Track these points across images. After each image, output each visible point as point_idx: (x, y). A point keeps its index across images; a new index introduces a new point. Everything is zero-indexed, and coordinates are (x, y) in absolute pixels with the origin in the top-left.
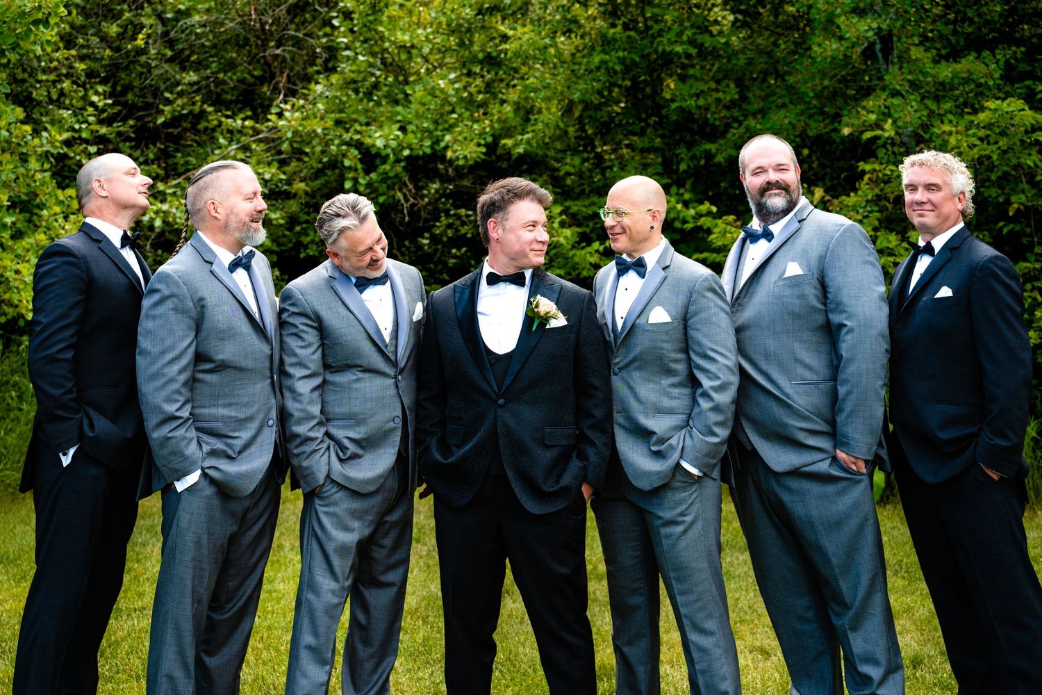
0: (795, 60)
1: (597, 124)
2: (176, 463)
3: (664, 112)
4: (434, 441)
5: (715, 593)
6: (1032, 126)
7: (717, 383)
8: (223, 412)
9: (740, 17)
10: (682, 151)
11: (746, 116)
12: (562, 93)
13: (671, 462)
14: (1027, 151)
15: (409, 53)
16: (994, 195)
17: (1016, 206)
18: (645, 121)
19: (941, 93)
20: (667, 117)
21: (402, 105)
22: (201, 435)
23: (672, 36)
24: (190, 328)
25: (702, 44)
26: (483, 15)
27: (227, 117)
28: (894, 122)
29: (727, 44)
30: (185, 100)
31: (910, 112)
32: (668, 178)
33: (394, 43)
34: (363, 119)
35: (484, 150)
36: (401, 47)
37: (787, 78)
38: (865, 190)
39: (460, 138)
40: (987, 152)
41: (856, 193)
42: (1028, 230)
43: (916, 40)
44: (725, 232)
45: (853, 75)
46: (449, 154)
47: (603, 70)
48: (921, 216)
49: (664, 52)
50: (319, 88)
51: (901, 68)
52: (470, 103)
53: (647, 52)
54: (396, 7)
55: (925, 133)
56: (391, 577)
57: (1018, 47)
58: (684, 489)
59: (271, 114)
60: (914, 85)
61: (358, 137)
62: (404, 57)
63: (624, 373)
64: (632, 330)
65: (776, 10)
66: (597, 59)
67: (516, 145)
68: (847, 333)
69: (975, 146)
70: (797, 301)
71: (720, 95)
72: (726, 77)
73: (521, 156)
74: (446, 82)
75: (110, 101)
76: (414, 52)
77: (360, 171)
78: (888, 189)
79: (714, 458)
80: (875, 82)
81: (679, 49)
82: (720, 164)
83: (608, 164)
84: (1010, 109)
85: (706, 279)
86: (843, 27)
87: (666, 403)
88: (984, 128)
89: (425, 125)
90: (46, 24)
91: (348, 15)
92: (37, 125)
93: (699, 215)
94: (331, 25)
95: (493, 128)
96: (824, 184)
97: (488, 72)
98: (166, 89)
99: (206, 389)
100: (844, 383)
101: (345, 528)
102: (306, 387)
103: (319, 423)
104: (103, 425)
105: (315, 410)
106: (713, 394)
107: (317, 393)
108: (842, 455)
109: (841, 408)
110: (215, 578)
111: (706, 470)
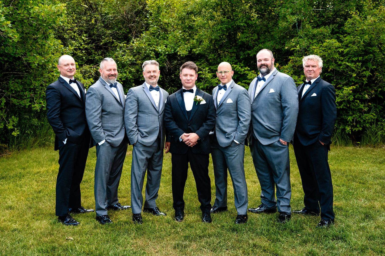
0: (274, 28)
1: (219, 45)
2: (98, 138)
3: (237, 42)
5: (242, 173)
6: (338, 47)
7: (245, 119)
8: (110, 125)
9: (259, 15)
10: (241, 53)
11: (259, 43)
12: (209, 37)
13: (231, 140)
14: (335, 54)
15: (168, 25)
17: (330, 69)
18: (232, 44)
19: (313, 37)
21: (166, 40)
22: (104, 131)
23: (240, 20)
24: (100, 103)
25: (249, 23)
26: (188, 14)
27: (119, 43)
28: (300, 45)
29: (255, 23)
30: (108, 38)
31: (304, 43)
32: (237, 60)
34: (155, 44)
35: (188, 52)
36: (165, 23)
37: (271, 33)
38: (290, 64)
39: (181, 49)
40: (325, 54)
41: (287, 65)
42: (333, 75)
43: (308, 22)
44: (252, 75)
45: (289, 32)
46: (179, 53)
47: (221, 30)
48: (310, 74)
49: (238, 25)
50: (143, 35)
51: (303, 30)
52: (184, 39)
53: (233, 25)
54: (164, 12)
55: (308, 48)
56: (157, 168)
57: (336, 25)
58: (235, 147)
59: (131, 42)
60: (306, 35)
61: (154, 48)
62: (166, 26)
63: (219, 117)
64: (222, 105)
65: (269, 14)
66: (219, 27)
67: (197, 51)
68: (287, 109)
69: (321, 52)
70: (272, 100)
71: (253, 38)
72: (254, 33)
73: (199, 54)
74: (178, 33)
75: (87, 39)
77: (155, 58)
78: (296, 64)
79: (243, 139)
80: (295, 34)
81: (242, 24)
82: (251, 56)
83: (221, 56)
84: (332, 42)
85: (243, 91)
86: (288, 18)
87: (231, 124)
88: (324, 47)
89: (172, 45)
90: (61, 16)
91: (151, 14)
92: (65, 45)
93: (245, 70)
94: (147, 17)
95: (190, 46)
96: (279, 62)
97: (190, 31)
98: (103, 35)
99: (105, 119)
100: (285, 123)
101: (143, 155)
102: (132, 117)
103: (135, 127)
104: (72, 132)
105: (134, 123)
106: (244, 122)
107: (136, 119)
108: (281, 140)
109: (283, 129)
110: (111, 167)
111: (241, 142)
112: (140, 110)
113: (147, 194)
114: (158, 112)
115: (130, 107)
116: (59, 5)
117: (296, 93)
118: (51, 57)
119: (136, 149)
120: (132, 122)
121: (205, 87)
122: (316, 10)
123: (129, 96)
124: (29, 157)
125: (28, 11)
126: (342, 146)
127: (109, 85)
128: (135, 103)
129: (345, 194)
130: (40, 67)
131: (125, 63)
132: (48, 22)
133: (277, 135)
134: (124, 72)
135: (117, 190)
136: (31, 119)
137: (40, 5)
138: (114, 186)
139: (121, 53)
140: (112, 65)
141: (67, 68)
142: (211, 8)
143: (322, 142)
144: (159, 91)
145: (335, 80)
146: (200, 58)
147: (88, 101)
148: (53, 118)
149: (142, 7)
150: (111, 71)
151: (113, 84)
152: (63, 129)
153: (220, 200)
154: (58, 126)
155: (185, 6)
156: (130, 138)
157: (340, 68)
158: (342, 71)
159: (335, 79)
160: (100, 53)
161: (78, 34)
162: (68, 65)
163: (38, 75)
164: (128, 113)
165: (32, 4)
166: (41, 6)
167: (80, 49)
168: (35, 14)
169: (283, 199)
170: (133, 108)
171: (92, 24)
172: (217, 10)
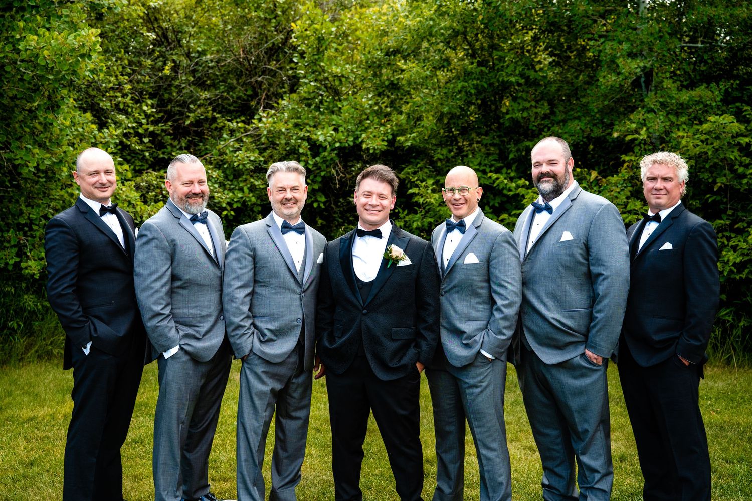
0: (588, 88)
1: (460, 128)
2: (163, 341)
3: (502, 121)
4: (326, 334)
5: (498, 427)
6: (737, 133)
7: (507, 302)
8: (192, 311)
9: (555, 59)
10: (512, 147)
11: (553, 124)
12: (436, 107)
13: (474, 351)
14: (731, 150)
15: (341, 80)
16: (706, 177)
17: (719, 185)
18: (490, 126)
19: (680, 111)
20: (503, 124)
21: (336, 115)
22: (178, 325)
23: (509, 70)
24: (167, 259)
25: (529, 77)
26: (389, 56)
27: (229, 121)
28: (647, 129)
29: (545, 77)
30: (202, 110)
31: (658, 123)
32: (502, 162)
33: (331, 73)
34: (312, 123)
35: (386, 143)
36: (335, 76)
37: (581, 99)
38: (624, 173)
39: (371, 136)
40: (705, 150)
41: (617, 175)
42: (725, 200)
43: (668, 75)
44: (533, 198)
45: (625, 98)
46: (364, 146)
47: (463, 93)
48: (659, 198)
49: (503, 81)
50: (284, 102)
51: (656, 94)
52: (378, 113)
53: (492, 81)
54: (333, 50)
55: (667, 136)
56: (299, 414)
57: (735, 81)
58: (483, 366)
59: (254, 119)
60: (663, 105)
61: (308, 134)
62: (337, 83)
63: (447, 295)
64: (453, 267)
65: (581, 54)
66: (460, 85)
67: (407, 140)
68: (604, 279)
69: (698, 146)
70: (568, 258)
71: (538, 110)
72: (542, 99)
73: (411, 148)
74: (366, 100)
75: (155, 110)
76: (344, 79)
77: (309, 156)
79: (502, 348)
80: (638, 103)
81: (513, 79)
83: (465, 153)
84: (725, 122)
85: (504, 235)
86: (620, 65)
87: (474, 314)
88: (705, 134)
89: (350, 127)
90: (90, 57)
91: (302, 55)
92: (102, 125)
93: (518, 187)
94: (294, 62)
95: (392, 130)
96: (599, 169)
97: (392, 94)
98: (191, 103)
99: (180, 298)
100: (599, 311)
101: (263, 382)
102: (241, 294)
103: (248, 317)
104: (103, 329)
105: (245, 308)
106: (504, 309)
107: (248, 298)
108: (589, 353)
109: (594, 326)
110: (192, 409)
111: (497, 356)
112: (259, 278)
113: (276, 474)
114: (299, 284)
115: (236, 272)
116: (83, 33)
117: (624, 241)
118: (68, 153)
119: (249, 368)
120: (241, 307)
121: (426, 224)
122: (689, 47)
123: (234, 245)
124: (14, 382)
125: (14, 46)
126: (744, 367)
127: (189, 217)
128: (248, 263)
129: (745, 482)
130: (42, 176)
131: (241, 167)
132: (60, 72)
133: (580, 340)
134: (237, 188)
135: (206, 463)
136: (19, 296)
137: (41, 33)
138: (199, 453)
139: (231, 144)
140: (194, 172)
141: (93, 180)
142: (441, 42)
143: (686, 358)
144: (303, 236)
145: (730, 212)
146: (415, 158)
147: (140, 256)
148: (60, 295)
149: (283, 37)
150: (192, 186)
151: (199, 215)
152: (84, 319)
153: (447, 490)
154: (71, 312)
155: (382, 36)
156: (235, 343)
157: (741, 184)
158: (746, 190)
159: (731, 209)
160: (184, 145)
161: (132, 99)
162: (97, 173)
163: (38, 194)
164: (230, 285)
165: (23, 29)
166: (44, 33)
167: (137, 134)
168: (28, 52)
169: (595, 492)
170: (243, 274)
171: (167, 77)
172: (455, 47)
